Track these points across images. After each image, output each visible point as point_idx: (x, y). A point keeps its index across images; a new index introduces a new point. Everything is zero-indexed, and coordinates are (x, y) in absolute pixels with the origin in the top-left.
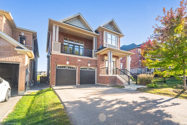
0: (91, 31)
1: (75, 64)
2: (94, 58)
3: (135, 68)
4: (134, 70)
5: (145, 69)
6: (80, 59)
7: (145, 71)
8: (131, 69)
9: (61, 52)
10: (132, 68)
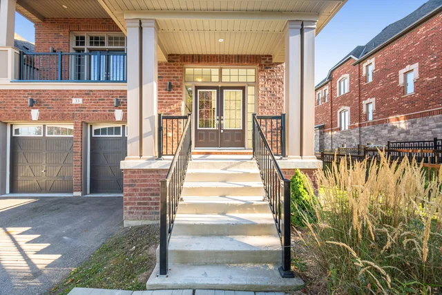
1: (62, 118)
8: (419, 120)
10: (422, 115)
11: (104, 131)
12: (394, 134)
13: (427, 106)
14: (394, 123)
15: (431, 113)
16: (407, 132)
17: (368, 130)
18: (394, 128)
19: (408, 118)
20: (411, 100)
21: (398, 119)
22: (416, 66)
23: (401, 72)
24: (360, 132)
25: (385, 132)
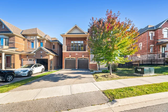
0: (84, 33)
1: (74, 57)
2: (87, 51)
3: (145, 54)
4: (144, 57)
5: (158, 55)
6: (77, 53)
7: (158, 57)
8: (142, 56)
9: (67, 51)
10: (143, 54)
11: (80, 59)
12: (138, 59)
13: (143, 53)
14: (138, 56)
15: (144, 54)
16: (140, 58)
17: (133, 57)
18: (138, 57)
19: (140, 55)
20: (141, 51)
21: (139, 55)
22: (142, 43)
23: (139, 44)
24: (132, 58)
25: (136, 58)
